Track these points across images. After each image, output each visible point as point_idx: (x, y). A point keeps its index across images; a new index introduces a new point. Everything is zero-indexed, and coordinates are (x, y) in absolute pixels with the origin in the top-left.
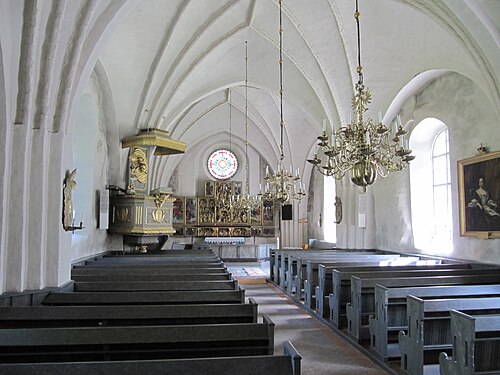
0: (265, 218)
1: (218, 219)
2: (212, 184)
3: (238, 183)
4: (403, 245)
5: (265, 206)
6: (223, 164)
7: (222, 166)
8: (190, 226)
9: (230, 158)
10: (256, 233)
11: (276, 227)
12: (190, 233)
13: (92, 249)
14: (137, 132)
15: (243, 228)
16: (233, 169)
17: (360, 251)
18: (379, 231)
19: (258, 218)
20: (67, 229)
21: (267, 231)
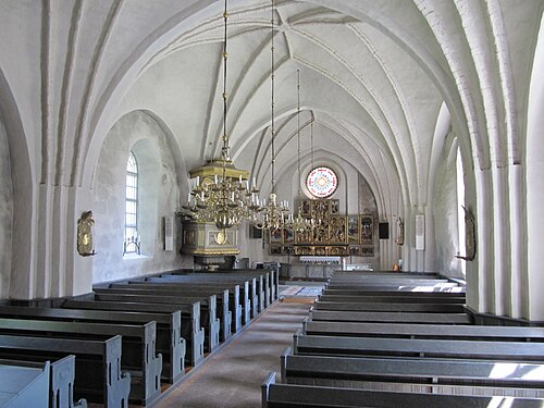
0: (364, 237)
1: (315, 237)
2: (309, 203)
3: (335, 201)
4: (453, 270)
5: (363, 224)
6: (322, 182)
7: (321, 184)
8: (287, 245)
9: (329, 175)
10: (354, 252)
11: (376, 246)
12: (288, 251)
13: (159, 268)
14: (204, 163)
15: (340, 246)
16: (332, 187)
17: (420, 274)
18: (438, 254)
19: (355, 237)
20: (85, 255)
21: (365, 250)
